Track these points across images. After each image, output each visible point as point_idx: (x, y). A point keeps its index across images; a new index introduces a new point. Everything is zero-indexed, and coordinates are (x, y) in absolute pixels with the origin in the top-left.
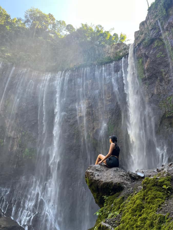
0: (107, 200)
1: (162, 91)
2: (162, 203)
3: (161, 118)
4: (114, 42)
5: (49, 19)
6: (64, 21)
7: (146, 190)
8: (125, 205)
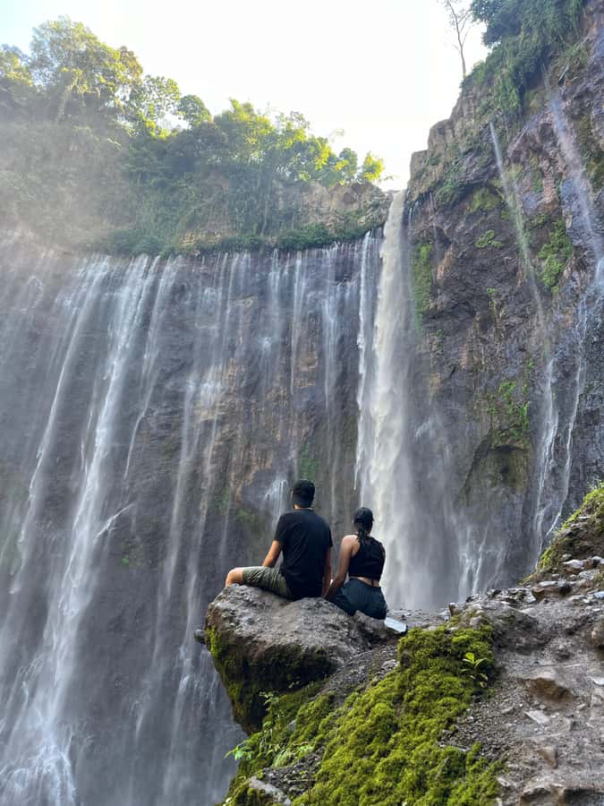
0: (276, 707)
1: (485, 360)
2: (459, 714)
3: (476, 448)
4: (343, 177)
5: (120, 65)
6: (175, 81)
7: (408, 670)
8: (337, 722)
